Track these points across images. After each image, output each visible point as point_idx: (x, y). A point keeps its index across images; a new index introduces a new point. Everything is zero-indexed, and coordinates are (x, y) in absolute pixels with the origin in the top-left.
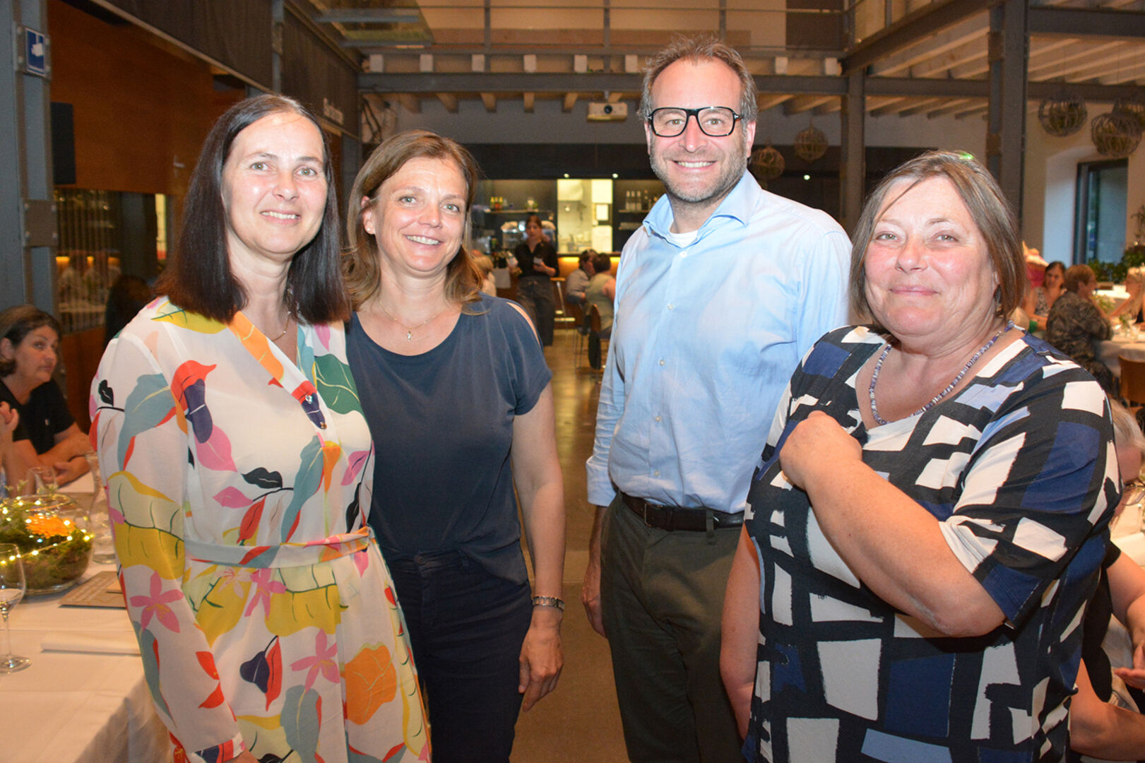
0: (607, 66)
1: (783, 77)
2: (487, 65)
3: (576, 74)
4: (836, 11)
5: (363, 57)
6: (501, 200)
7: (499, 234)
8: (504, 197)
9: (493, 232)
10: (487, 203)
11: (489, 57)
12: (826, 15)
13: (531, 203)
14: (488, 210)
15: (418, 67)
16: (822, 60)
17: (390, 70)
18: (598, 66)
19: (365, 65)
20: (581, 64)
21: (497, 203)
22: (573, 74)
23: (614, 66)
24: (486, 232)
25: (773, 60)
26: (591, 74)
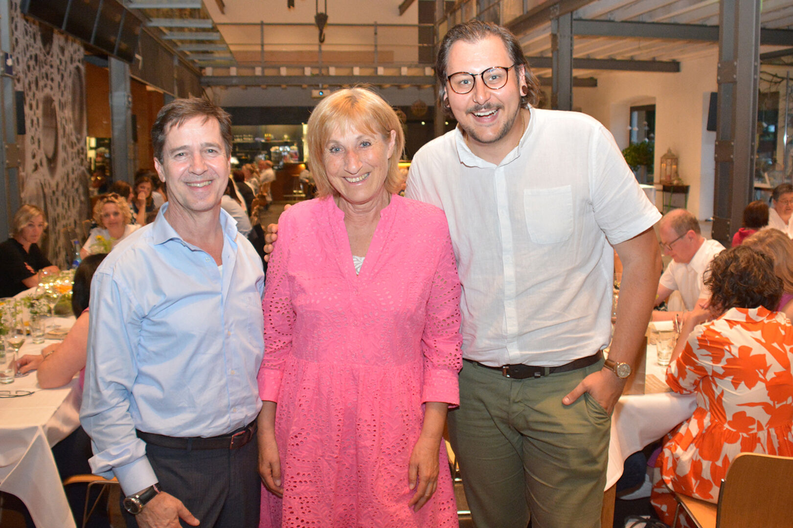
0: (320, 71)
1: (405, 77)
2: (263, 72)
3: (306, 76)
4: (430, 45)
5: (202, 68)
6: (270, 135)
7: (269, 153)
8: (271, 134)
9: (266, 152)
10: (263, 137)
11: (263, 68)
12: (426, 47)
13: (286, 136)
14: (263, 141)
15: (229, 72)
16: (424, 68)
17: (216, 75)
18: (316, 72)
19: (203, 71)
20: (308, 71)
21: (268, 137)
22: (304, 76)
23: (324, 72)
24: (263, 152)
25: (400, 69)
26: (313, 76)
